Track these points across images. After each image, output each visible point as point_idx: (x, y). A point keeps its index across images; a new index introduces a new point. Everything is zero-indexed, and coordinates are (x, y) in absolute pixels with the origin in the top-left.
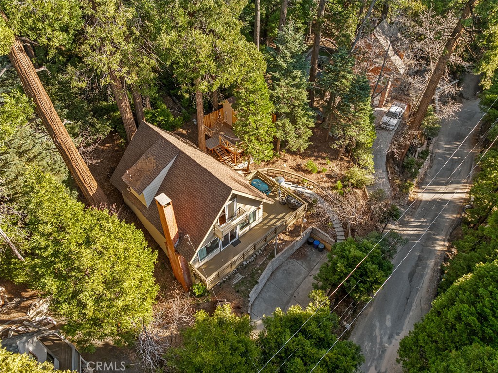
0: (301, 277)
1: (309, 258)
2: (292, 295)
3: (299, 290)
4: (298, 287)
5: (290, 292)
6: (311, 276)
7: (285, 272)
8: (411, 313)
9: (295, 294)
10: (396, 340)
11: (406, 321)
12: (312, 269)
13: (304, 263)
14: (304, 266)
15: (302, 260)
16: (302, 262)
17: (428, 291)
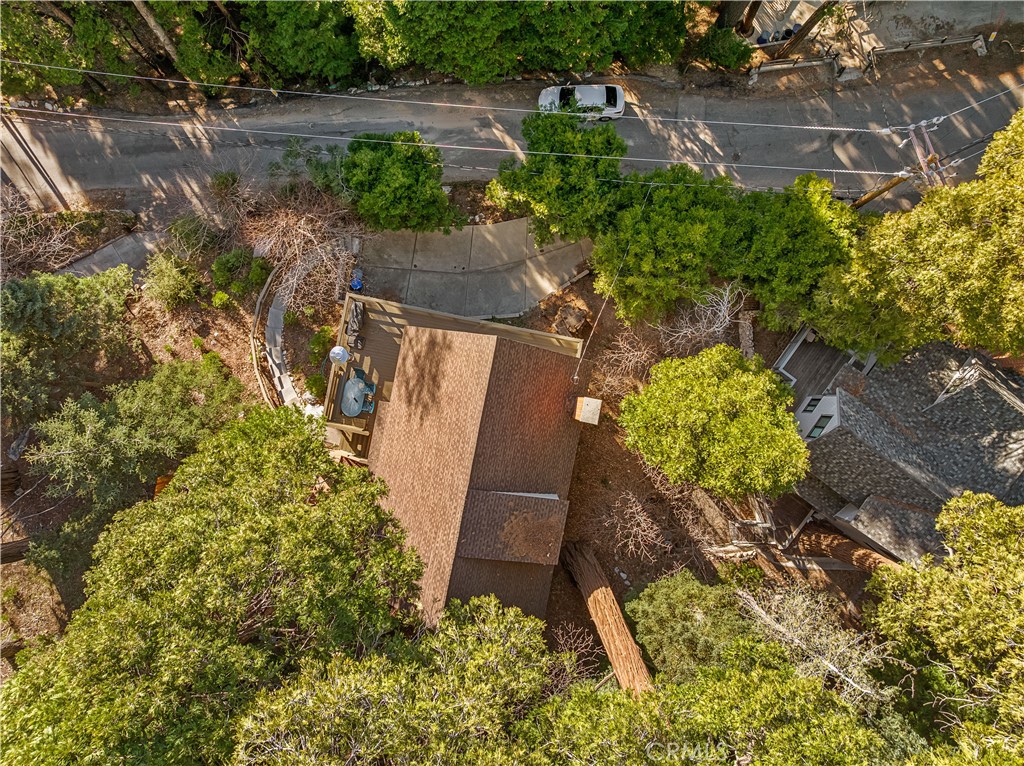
0: (427, 278)
1: (387, 285)
2: (463, 274)
3: (449, 268)
4: (446, 273)
5: (461, 278)
6: (415, 266)
7: (433, 304)
8: (365, 119)
9: (459, 270)
10: (422, 123)
11: (382, 121)
12: (403, 269)
13: (400, 286)
14: (406, 284)
15: (397, 292)
16: (401, 290)
17: (309, 111)
